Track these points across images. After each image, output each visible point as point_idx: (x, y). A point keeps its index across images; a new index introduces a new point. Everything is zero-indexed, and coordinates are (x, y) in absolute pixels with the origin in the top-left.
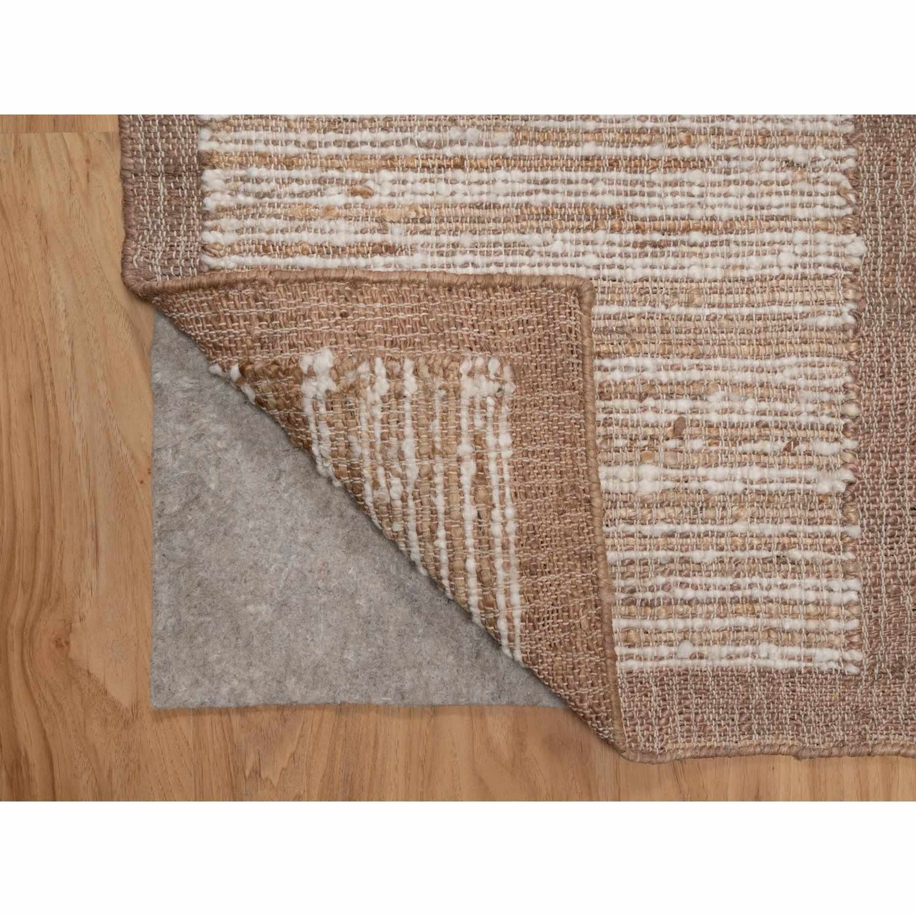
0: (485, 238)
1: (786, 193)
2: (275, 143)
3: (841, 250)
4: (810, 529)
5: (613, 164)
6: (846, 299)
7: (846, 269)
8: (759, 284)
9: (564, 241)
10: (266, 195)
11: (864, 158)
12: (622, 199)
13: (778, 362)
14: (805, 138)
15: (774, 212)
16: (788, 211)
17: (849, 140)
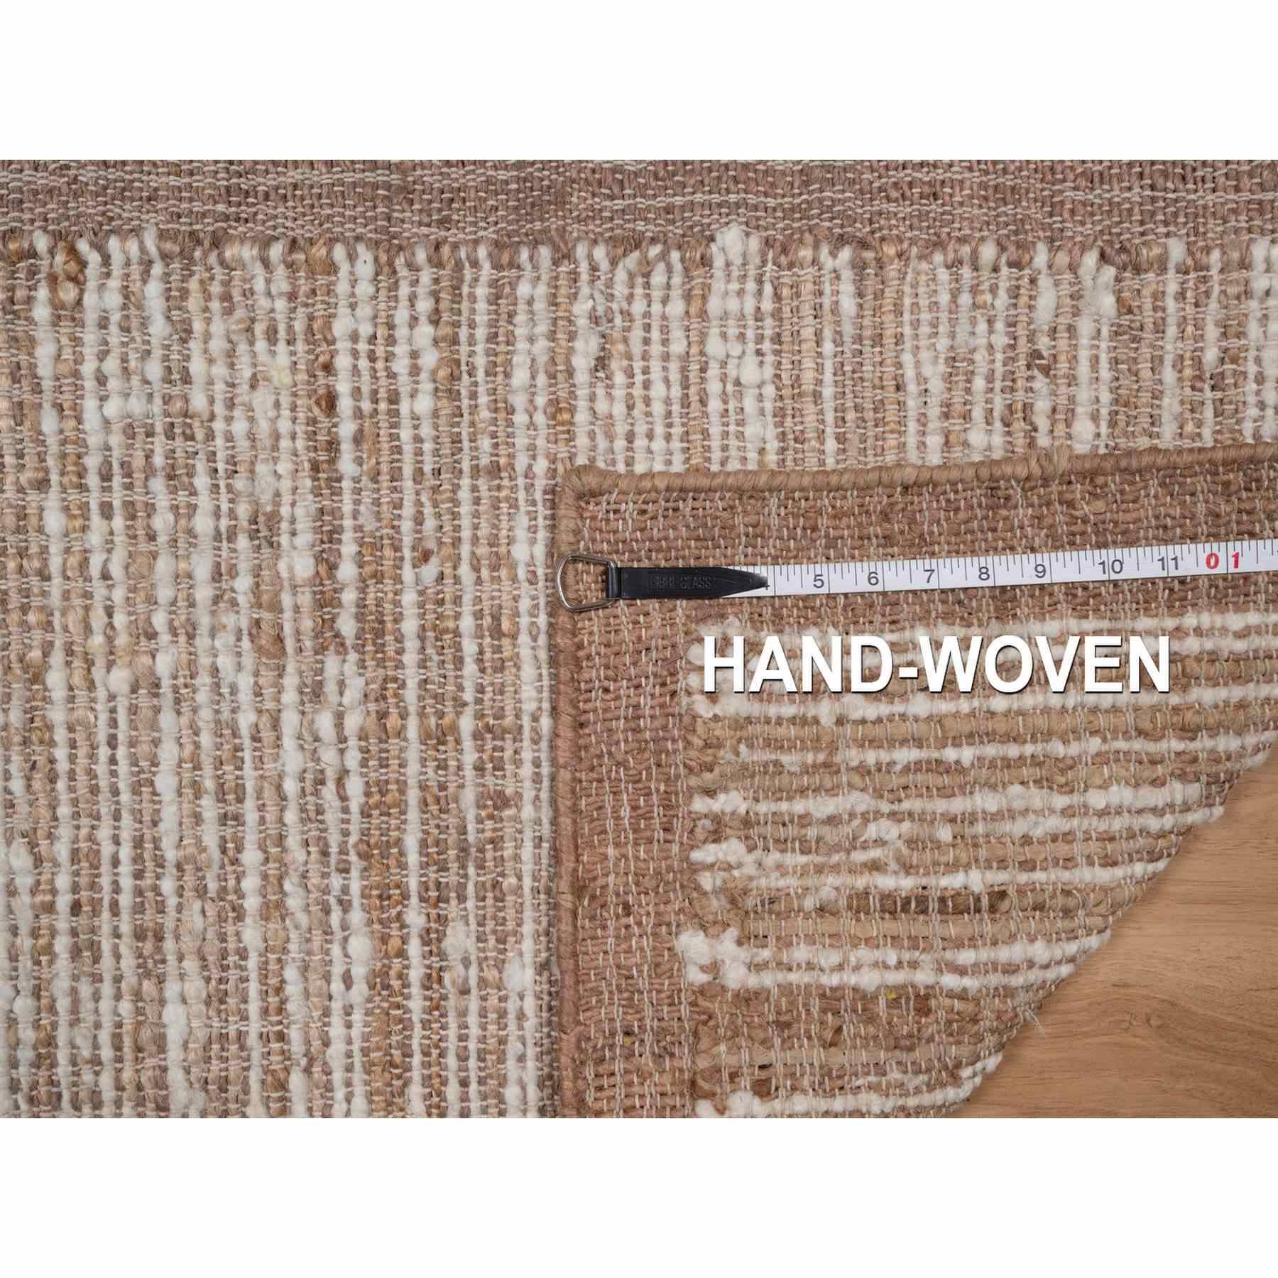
1: (646, 371)
3: (736, 273)
4: (1172, 331)
6: (814, 262)
7: (764, 263)
8: (789, 422)
11: (591, 227)
13: (912, 388)
14: (559, 336)
15: (676, 392)
16: (674, 367)
17: (563, 255)
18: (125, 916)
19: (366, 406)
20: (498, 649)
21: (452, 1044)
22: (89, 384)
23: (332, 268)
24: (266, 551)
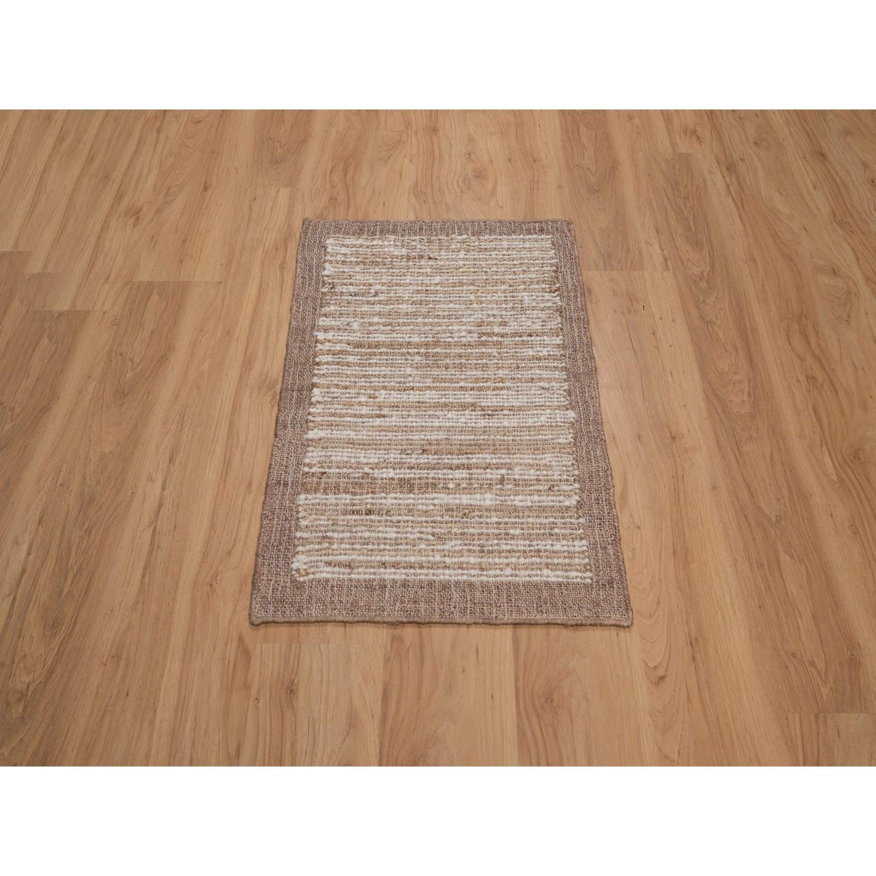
0: (421, 413)
1: (542, 398)
2: (341, 381)
3: (565, 416)
4: (562, 521)
5: (472, 389)
6: (570, 433)
7: (568, 423)
8: (533, 428)
9: (452, 414)
10: (337, 398)
12: (475, 400)
13: (543, 456)
14: (548, 380)
15: (537, 404)
16: (543, 403)
17: (565, 380)
18: (425, 298)
19: (530, 343)
20: (479, 367)
21: (395, 358)
22: (530, 294)
23: (558, 336)
24: (499, 324)
